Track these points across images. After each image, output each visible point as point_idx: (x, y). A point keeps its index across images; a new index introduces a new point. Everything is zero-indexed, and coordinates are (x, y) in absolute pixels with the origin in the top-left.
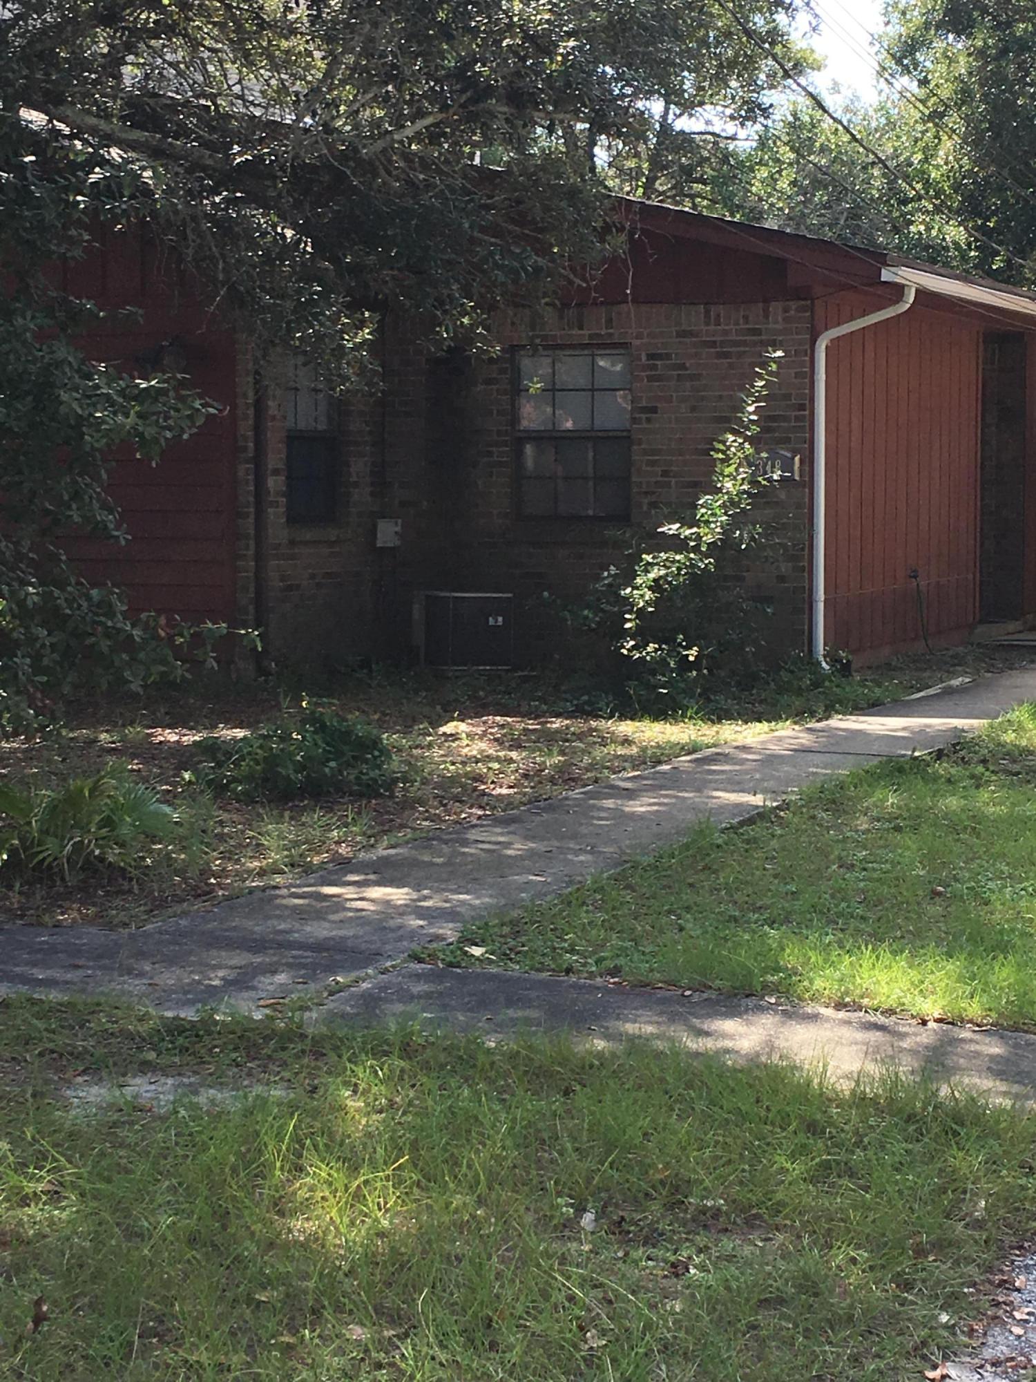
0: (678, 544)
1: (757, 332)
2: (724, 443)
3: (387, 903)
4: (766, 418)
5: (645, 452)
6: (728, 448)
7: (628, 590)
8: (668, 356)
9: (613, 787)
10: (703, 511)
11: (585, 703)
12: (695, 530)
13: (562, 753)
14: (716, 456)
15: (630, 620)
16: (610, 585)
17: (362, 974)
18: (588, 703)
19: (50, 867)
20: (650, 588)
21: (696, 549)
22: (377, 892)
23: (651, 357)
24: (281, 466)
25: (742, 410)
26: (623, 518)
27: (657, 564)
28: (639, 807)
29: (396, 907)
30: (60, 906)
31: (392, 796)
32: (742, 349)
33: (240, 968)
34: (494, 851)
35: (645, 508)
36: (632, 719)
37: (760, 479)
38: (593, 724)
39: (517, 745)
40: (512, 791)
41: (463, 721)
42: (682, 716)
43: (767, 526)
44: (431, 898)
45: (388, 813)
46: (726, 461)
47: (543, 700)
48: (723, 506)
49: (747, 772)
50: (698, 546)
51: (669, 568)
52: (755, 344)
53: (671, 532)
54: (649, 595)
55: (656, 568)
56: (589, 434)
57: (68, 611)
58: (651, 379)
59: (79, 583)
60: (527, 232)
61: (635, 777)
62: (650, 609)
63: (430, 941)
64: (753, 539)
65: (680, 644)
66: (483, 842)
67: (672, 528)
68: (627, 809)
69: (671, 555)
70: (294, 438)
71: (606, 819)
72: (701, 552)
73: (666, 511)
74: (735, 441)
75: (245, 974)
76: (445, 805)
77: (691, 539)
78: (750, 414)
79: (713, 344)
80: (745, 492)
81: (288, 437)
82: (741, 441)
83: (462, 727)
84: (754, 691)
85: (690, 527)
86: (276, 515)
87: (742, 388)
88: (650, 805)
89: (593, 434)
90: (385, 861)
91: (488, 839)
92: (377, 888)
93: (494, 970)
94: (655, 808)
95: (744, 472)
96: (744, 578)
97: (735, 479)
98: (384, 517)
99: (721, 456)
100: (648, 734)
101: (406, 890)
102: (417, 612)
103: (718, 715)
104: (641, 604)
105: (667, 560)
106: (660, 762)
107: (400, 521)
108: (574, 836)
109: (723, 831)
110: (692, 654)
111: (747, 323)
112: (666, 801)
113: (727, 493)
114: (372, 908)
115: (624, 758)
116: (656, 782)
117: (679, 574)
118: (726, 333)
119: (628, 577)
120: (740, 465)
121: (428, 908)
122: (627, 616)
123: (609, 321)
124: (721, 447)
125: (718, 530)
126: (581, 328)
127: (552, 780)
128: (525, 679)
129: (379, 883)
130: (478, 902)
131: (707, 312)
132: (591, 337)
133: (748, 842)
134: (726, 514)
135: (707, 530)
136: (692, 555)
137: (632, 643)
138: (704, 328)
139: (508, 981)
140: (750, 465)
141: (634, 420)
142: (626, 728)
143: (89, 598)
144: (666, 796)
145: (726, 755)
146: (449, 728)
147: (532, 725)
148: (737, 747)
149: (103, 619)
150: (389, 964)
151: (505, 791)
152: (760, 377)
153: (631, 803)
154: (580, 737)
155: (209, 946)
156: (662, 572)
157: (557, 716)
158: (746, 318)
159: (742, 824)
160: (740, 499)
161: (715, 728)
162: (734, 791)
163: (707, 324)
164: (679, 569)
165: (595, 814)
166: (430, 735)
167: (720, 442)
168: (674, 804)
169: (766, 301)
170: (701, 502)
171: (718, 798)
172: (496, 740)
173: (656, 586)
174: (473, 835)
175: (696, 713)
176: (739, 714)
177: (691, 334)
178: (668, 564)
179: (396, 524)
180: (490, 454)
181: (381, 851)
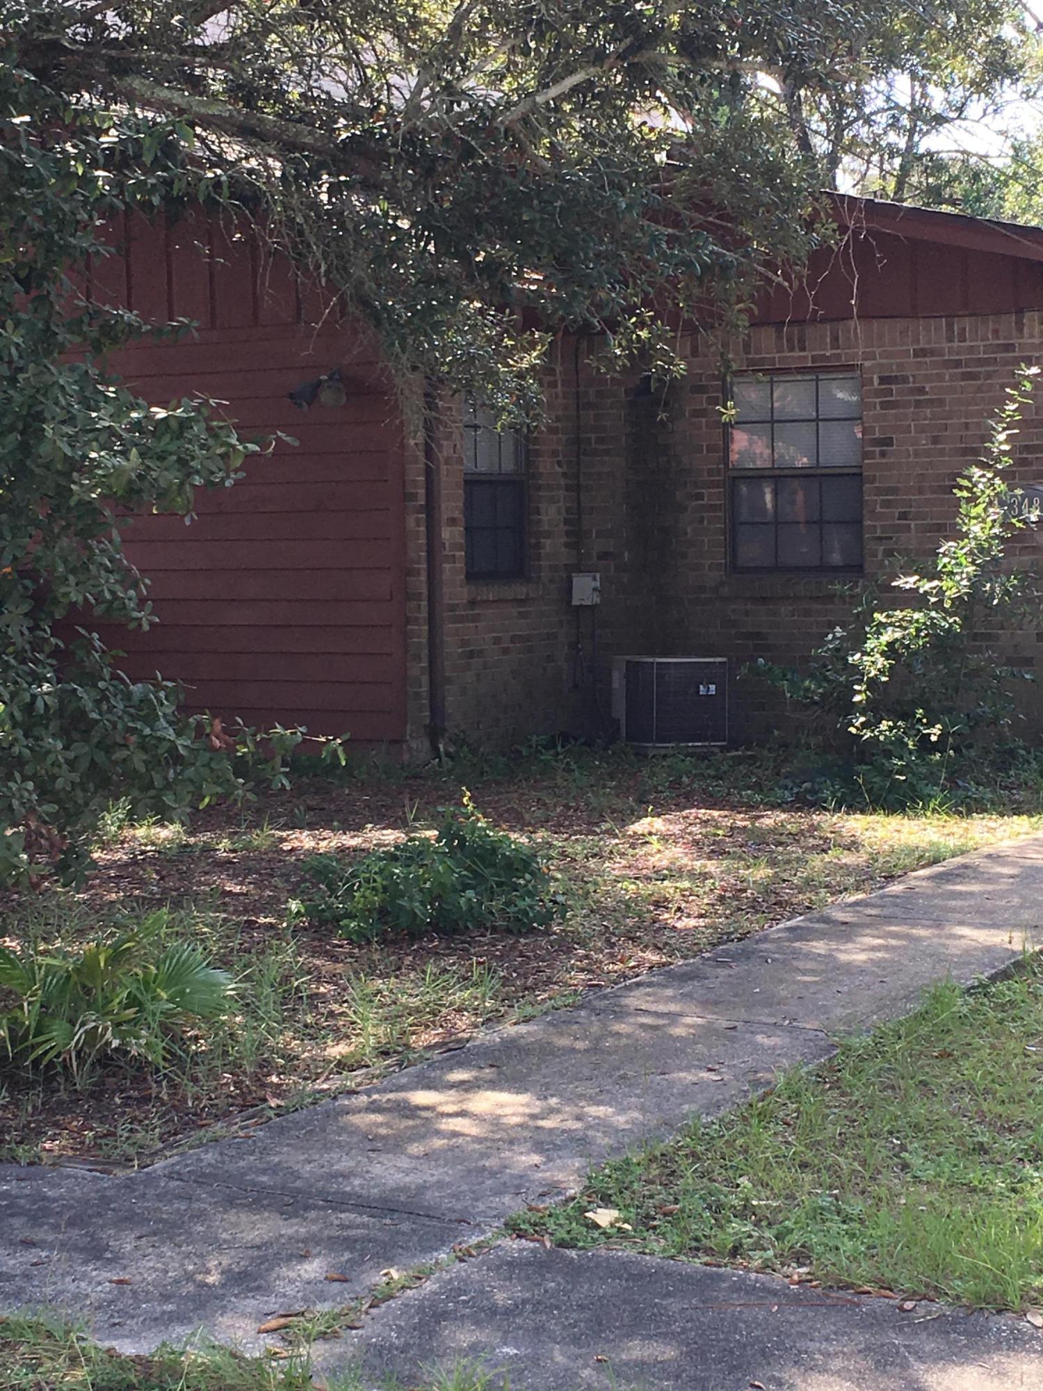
0: (917, 600)
1: (1009, 348)
2: (969, 478)
3: (495, 1122)
4: (1021, 449)
5: (879, 491)
6: (975, 485)
7: (858, 656)
8: (905, 380)
9: (826, 920)
10: (946, 560)
11: (807, 791)
12: (936, 583)
13: (773, 863)
14: (959, 494)
15: (859, 692)
16: (837, 650)
17: (428, 1260)
18: (813, 792)
19: (51, 1065)
20: (883, 654)
21: (939, 606)
22: (487, 1101)
23: (883, 380)
24: (457, 514)
25: (990, 439)
26: (855, 569)
27: (891, 624)
28: (855, 953)
29: (507, 1128)
30: (56, 1125)
31: (548, 933)
32: (990, 368)
33: (259, 1247)
34: (655, 1028)
35: (880, 556)
36: (863, 812)
37: (1014, 521)
38: (816, 818)
39: (718, 852)
40: (702, 922)
41: (659, 815)
42: (923, 808)
43: (1023, 575)
44: (558, 1111)
45: (537, 957)
46: (973, 500)
47: (758, 787)
48: (971, 553)
49: (1002, 895)
50: (941, 602)
51: (906, 629)
52: (1006, 363)
53: (908, 586)
54: (881, 662)
55: (890, 629)
56: (812, 472)
57: (94, 716)
58: (884, 405)
59: (115, 677)
60: (710, 219)
61: (856, 904)
62: (884, 679)
63: (542, 1195)
64: (1007, 593)
65: (920, 720)
66: (646, 1012)
67: (907, 582)
68: (843, 957)
69: (907, 613)
70: (472, 483)
71: (813, 972)
72: (945, 610)
73: (902, 560)
74: (983, 476)
75: (264, 1259)
76: (612, 945)
77: (931, 594)
78: (1001, 443)
79: (958, 364)
80: (996, 537)
81: (466, 482)
82: (990, 475)
83: (658, 824)
84: (1012, 773)
85: (931, 579)
86: (452, 572)
87: (992, 415)
88: (873, 949)
89: (819, 471)
90: (511, 1047)
91: (653, 1008)
92: (489, 1094)
93: (626, 1252)
94: (880, 955)
95: (996, 512)
96: (997, 637)
97: (984, 521)
98: (580, 571)
99: (965, 494)
100: (881, 833)
101: (524, 1098)
102: (618, 681)
103: (967, 807)
104: (873, 673)
105: (902, 619)
106: (890, 878)
107: (598, 576)
108: (769, 1002)
109: (969, 991)
110: (935, 732)
111: (998, 338)
112: (894, 942)
113: (975, 538)
114: (474, 1131)
115: (847, 870)
116: (886, 912)
117: (917, 636)
118: (971, 349)
119: (857, 641)
120: (990, 504)
121: (551, 1130)
122: (856, 687)
123: (835, 339)
124: (965, 483)
125: (965, 582)
126: (803, 349)
127: (754, 906)
128: (739, 761)
129: (493, 1085)
130: (622, 1119)
131: (950, 326)
132: (814, 359)
133: (1002, 1007)
134: (973, 563)
135: (950, 584)
136: (933, 614)
137: (862, 719)
138: (946, 345)
139: (641, 1276)
140: (1001, 504)
141: (866, 455)
142: (855, 824)
143: (128, 696)
144: (895, 936)
145: (975, 869)
146: (641, 826)
147: (741, 821)
148: (989, 856)
149: (139, 725)
150: (474, 1240)
151: (692, 923)
152: (1012, 399)
153: (850, 946)
154: (795, 837)
155: (230, 1202)
156: (898, 635)
157: (773, 807)
158: (996, 333)
159: (993, 979)
160: (991, 545)
161: (964, 824)
162: (984, 926)
163: (950, 340)
164: (918, 630)
165: (800, 965)
166: (616, 836)
167: (964, 477)
168: (905, 947)
169: (1020, 312)
170: (941, 550)
171: (962, 937)
172: (696, 842)
173: (891, 651)
174: (634, 1000)
175: (941, 805)
176: (993, 803)
177: (932, 352)
178: (904, 624)
179: (595, 579)
180: (700, 497)
181: (509, 1029)
